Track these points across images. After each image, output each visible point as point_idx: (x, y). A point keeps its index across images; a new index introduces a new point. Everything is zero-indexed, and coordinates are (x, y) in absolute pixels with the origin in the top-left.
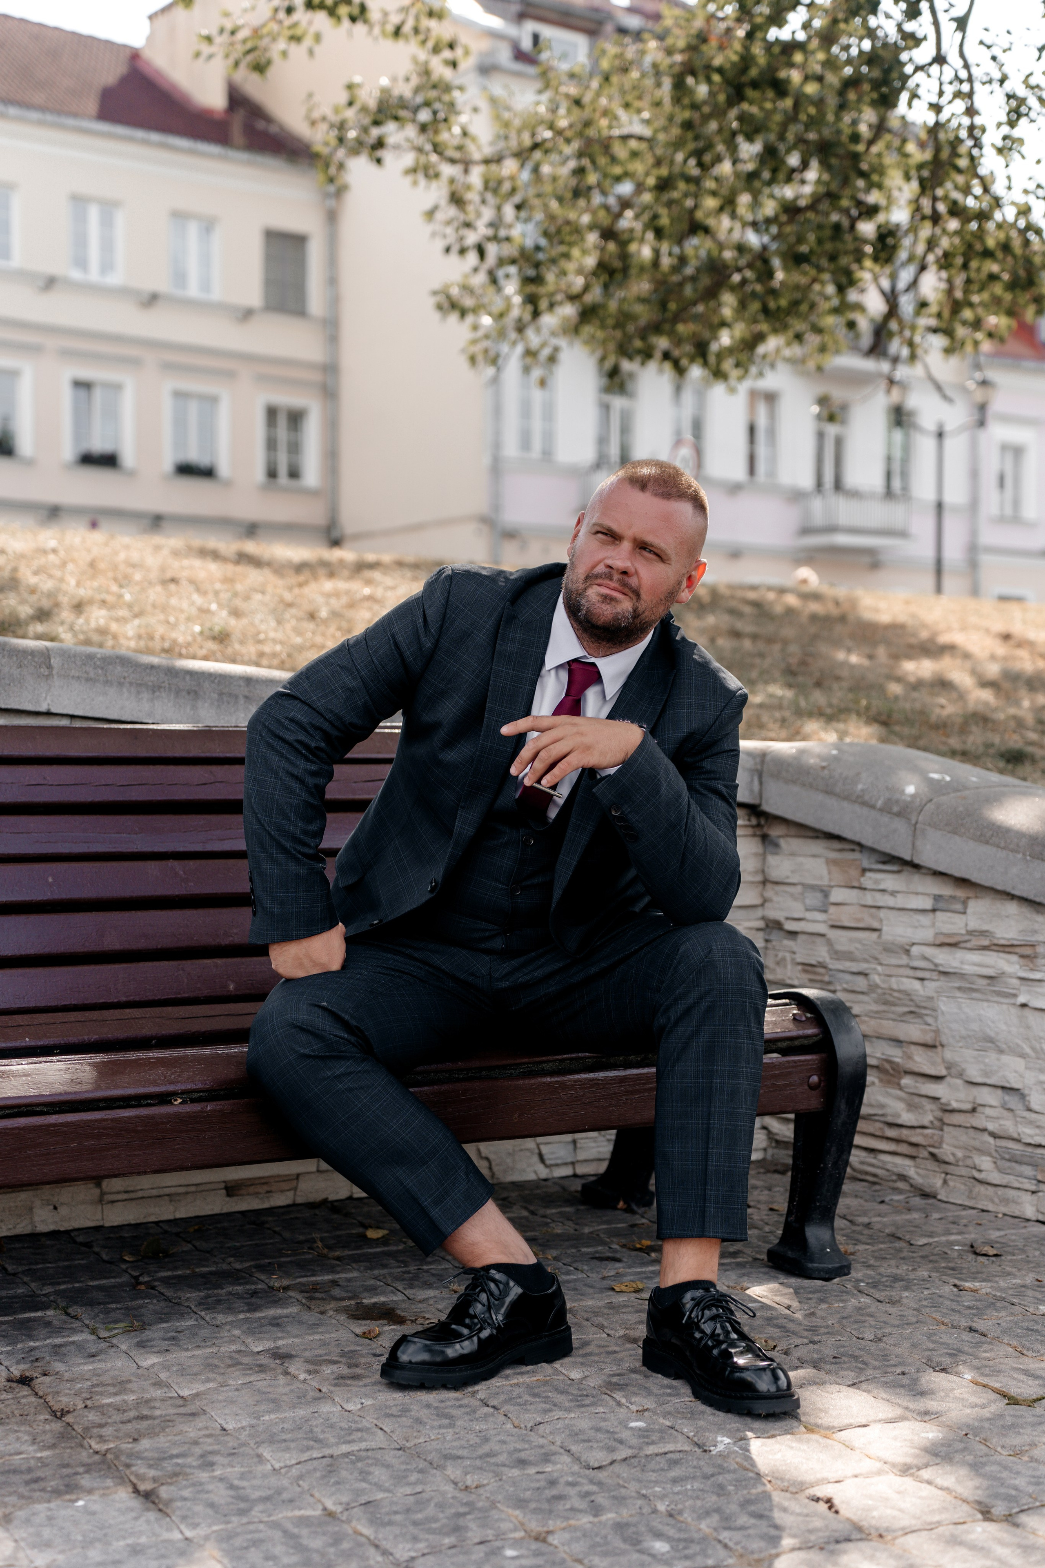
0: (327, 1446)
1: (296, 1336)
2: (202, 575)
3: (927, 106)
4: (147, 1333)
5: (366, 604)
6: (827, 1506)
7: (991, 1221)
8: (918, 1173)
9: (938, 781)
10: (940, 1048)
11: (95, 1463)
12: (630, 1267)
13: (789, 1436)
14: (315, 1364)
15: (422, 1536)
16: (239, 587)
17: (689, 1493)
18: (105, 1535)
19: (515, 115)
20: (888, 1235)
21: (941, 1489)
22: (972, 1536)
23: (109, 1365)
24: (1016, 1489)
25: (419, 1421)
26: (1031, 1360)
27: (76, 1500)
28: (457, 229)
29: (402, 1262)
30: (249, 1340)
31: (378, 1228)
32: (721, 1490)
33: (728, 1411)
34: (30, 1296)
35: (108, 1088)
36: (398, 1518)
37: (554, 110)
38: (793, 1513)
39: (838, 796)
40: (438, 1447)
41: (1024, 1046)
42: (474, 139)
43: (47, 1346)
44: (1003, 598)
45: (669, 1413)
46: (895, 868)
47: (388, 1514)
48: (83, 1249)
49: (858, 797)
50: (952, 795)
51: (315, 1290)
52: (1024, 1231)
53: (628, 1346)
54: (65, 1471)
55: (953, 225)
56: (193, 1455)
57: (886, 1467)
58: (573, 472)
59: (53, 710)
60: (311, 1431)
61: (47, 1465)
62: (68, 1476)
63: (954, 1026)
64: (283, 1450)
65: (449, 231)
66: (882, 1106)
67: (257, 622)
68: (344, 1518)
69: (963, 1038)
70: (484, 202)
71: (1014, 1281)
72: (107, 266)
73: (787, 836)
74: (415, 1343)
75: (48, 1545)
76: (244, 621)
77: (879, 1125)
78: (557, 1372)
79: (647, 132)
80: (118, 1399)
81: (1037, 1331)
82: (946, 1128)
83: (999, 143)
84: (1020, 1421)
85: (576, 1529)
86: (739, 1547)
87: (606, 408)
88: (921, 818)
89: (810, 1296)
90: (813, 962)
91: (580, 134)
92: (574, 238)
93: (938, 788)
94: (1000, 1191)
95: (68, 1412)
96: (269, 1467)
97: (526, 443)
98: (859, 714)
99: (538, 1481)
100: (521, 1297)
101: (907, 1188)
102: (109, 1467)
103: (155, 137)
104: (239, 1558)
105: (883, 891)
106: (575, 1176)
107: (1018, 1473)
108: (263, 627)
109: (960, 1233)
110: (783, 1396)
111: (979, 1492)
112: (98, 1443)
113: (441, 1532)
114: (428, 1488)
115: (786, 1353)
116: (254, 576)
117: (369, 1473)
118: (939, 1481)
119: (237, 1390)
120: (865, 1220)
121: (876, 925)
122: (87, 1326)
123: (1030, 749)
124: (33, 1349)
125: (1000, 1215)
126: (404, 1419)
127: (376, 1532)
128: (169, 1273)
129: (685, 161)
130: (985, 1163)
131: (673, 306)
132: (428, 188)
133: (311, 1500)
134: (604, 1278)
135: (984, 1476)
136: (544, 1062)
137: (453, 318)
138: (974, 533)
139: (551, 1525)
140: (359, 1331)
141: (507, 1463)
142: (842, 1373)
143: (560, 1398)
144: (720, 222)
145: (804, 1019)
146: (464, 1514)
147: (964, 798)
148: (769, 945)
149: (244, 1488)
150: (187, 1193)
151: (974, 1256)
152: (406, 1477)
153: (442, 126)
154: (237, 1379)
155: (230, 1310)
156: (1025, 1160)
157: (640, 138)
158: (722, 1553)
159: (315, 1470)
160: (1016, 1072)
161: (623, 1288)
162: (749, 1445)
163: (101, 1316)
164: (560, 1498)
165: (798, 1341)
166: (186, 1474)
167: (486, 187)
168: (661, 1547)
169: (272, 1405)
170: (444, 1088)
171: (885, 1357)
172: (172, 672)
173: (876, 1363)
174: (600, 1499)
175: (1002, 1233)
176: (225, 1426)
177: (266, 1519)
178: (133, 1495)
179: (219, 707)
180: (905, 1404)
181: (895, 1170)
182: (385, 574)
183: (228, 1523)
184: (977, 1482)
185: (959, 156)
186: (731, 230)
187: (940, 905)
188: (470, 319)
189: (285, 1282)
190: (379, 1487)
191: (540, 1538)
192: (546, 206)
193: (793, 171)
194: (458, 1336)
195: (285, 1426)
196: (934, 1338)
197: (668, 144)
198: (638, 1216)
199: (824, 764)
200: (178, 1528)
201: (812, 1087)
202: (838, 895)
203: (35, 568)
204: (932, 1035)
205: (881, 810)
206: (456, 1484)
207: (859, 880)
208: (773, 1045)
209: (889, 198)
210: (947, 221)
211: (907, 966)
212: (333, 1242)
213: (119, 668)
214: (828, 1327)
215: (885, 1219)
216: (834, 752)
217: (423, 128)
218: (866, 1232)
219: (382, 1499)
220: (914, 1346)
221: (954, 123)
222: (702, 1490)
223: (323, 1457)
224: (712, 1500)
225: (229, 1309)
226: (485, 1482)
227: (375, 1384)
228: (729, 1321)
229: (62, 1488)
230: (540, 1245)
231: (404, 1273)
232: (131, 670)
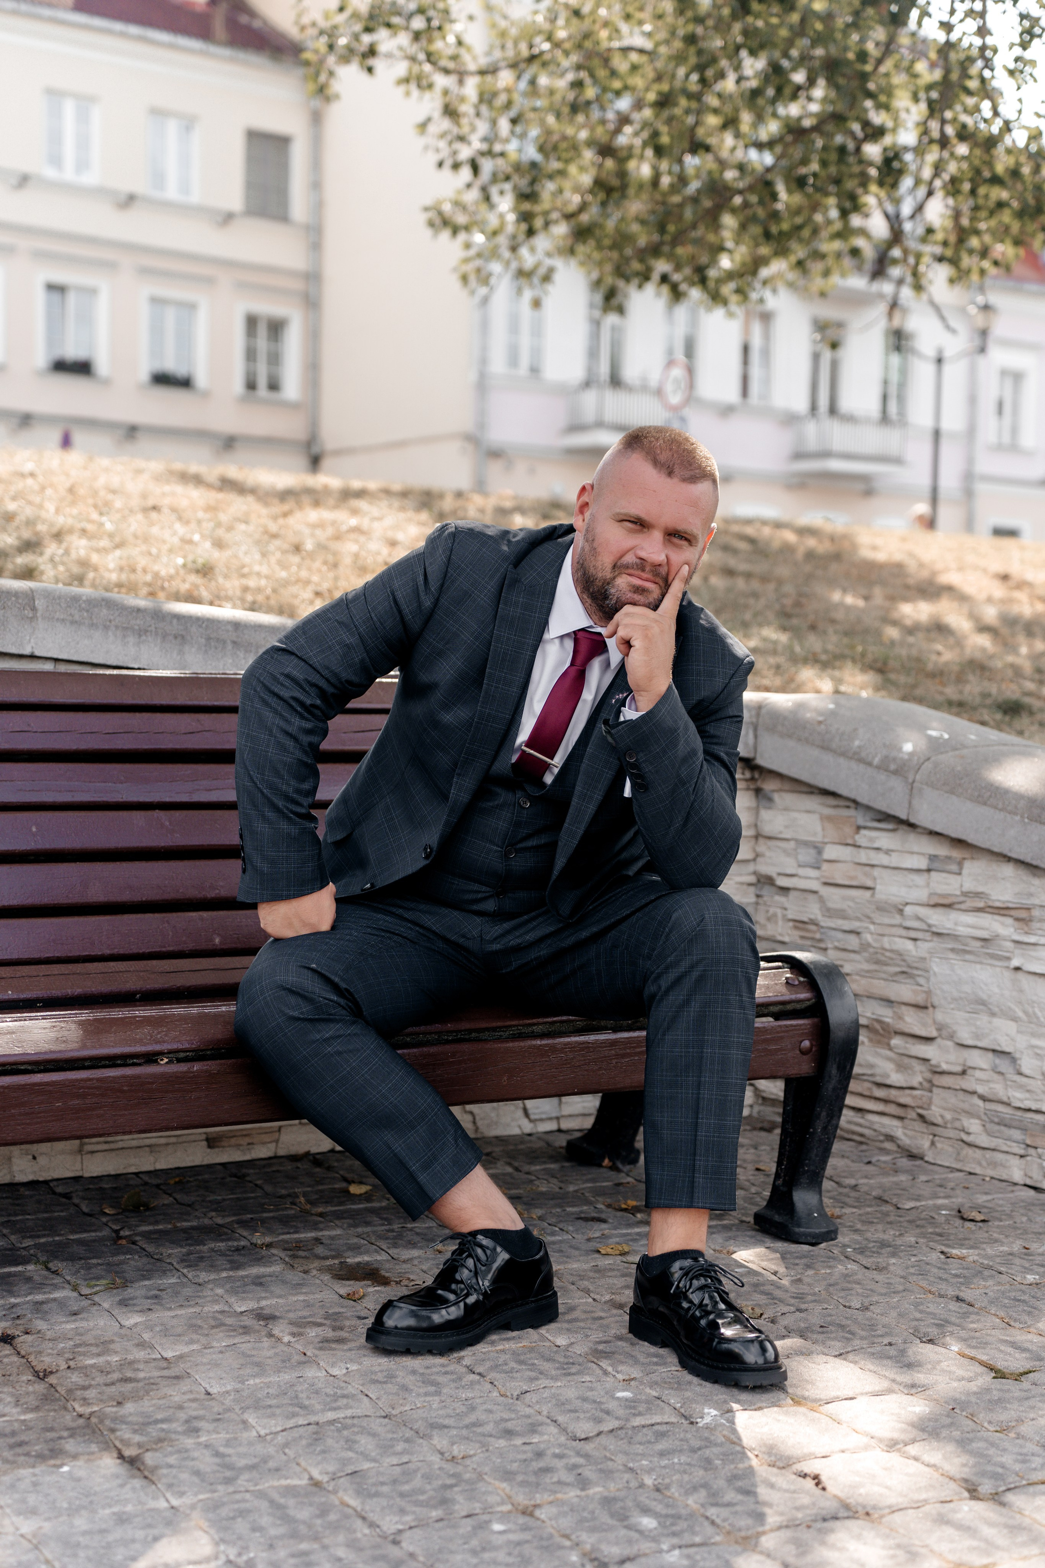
0: (314, 1413)
1: (280, 1297)
2: (184, 503)
3: (938, 25)
4: (129, 1290)
5: (352, 536)
6: (814, 1482)
7: (978, 1185)
8: (905, 1134)
9: (937, 739)
10: (931, 1009)
11: (79, 1427)
12: (615, 1228)
13: (776, 1409)
14: (300, 1326)
15: (409, 1508)
16: (223, 517)
17: (677, 1467)
18: (91, 1502)
19: (512, 24)
20: (875, 1198)
21: (928, 1465)
22: (959, 1516)
23: (91, 1324)
24: (1003, 1466)
25: (405, 1388)
26: (1018, 1332)
27: (61, 1466)
28: (450, 143)
29: (385, 1219)
30: (232, 1300)
31: (361, 1183)
32: (707, 1464)
33: (715, 1382)
34: (10, 1250)
35: (94, 1047)
36: (385, 1489)
37: (553, 20)
38: (779, 1489)
39: (834, 751)
40: (424, 1415)
41: (1017, 1010)
42: (469, 49)
43: (28, 1302)
44: (1000, 532)
45: (656, 1383)
46: (890, 826)
47: (374, 1485)
48: (63, 1200)
49: (855, 753)
50: (951, 754)
51: (298, 1248)
52: (1011, 1195)
53: (615, 1311)
54: (50, 1435)
55: (962, 149)
56: (177, 1420)
57: (873, 1442)
58: (561, 390)
59: (37, 653)
60: (297, 1397)
61: (31, 1429)
62: (52, 1440)
63: (946, 987)
64: (269, 1417)
65: (442, 144)
66: (872, 1066)
67: (241, 554)
68: (330, 1488)
69: (955, 999)
70: (478, 115)
71: (1001, 1249)
72: (82, 165)
73: (781, 790)
74: (400, 1308)
75: (33, 1512)
76: (228, 553)
77: (867, 1085)
78: (543, 1338)
79: (648, 45)
80: (101, 1360)
81: (1024, 1301)
82: (935, 1090)
83: (1012, 65)
84: (1007, 1395)
85: (563, 1503)
86: (726, 1524)
87: (596, 324)
88: (918, 777)
89: (797, 1261)
90: (805, 919)
91: (579, 46)
92: (571, 154)
93: (936, 745)
94: (989, 1154)
95: (51, 1373)
96: (254, 1434)
97: (513, 360)
98: (854, 661)
99: (525, 1452)
100: (508, 1263)
101: (895, 1148)
102: (94, 1432)
103: (134, 30)
104: (226, 1529)
105: (878, 849)
106: (560, 1131)
107: (1005, 1450)
108: (247, 560)
109: (947, 1197)
110: (771, 1369)
111: (967, 1470)
112: (81, 1406)
113: (426, 1504)
114: (414, 1458)
115: (773, 1321)
116: (238, 505)
117: (355, 1442)
118: (926, 1458)
119: (221, 1352)
120: (852, 1182)
121: (869, 883)
122: (69, 1283)
123: (1027, 700)
124: (14, 1306)
125: (988, 1179)
126: (390, 1386)
127: (363, 1503)
128: (151, 1228)
129: (687, 76)
130: (974, 1125)
131: (671, 228)
132: (421, 99)
133: (298, 1469)
134: (589, 1240)
135: (971, 1453)
136: (534, 1024)
137: (445, 235)
138: (970, 460)
139: (539, 1498)
140: (343, 1291)
141: (494, 1433)
142: (829, 1343)
143: (547, 1366)
144: (722, 141)
145: (797, 983)
146: (451, 1486)
147: (962, 757)
148: (760, 901)
149: (229, 1456)
150: (167, 1144)
151: (961, 1221)
152: (392, 1446)
153: (436, 34)
154: (221, 1340)
155: (213, 1268)
156: (1015, 1124)
157: (641, 51)
158: (709, 1530)
159: (301, 1437)
160: (1007, 1035)
161: (609, 1251)
162: (734, 1417)
163: (83, 1272)
164: (547, 1470)
165: (785, 1309)
166: (171, 1440)
167: (481, 100)
168: (648, 1523)
169: (256, 1369)
170: (433, 1050)
171: (872, 1327)
172: (159, 615)
173: (863, 1333)
174: (588, 1472)
175: (989, 1197)
176: (210, 1390)
177: (252, 1488)
178: (119, 1461)
179: (206, 652)
180: (892, 1376)
181: (883, 1130)
182: (371, 503)
183: (215, 1491)
184: (964, 1459)
185: (970, 77)
186: (733, 149)
187: (936, 865)
188: (462, 236)
189: (268, 1239)
190: (366, 1457)
191: (528, 1512)
192: (542, 123)
193: (799, 88)
194: (444, 1302)
195: (270, 1391)
196: (921, 1307)
197: (670, 58)
198: (623, 1175)
199: (821, 719)
200: (164, 1496)
201: (803, 1052)
202: (831, 852)
203: (12, 493)
204: (924, 996)
205: (878, 768)
206: (442, 1454)
207: (853, 838)
208: (763, 1009)
209: (896, 119)
210: (954, 146)
211: (900, 926)
212: (316, 1196)
213: (105, 611)
214: (814, 1294)
215: (872, 1181)
216: (831, 706)
217: (417, 36)
218: (853, 1194)
219: (368, 1469)
220: (900, 1315)
221: (965, 43)
222: (689, 1464)
223: (309, 1424)
224: (699, 1474)
225: (212, 1266)
226: (472, 1452)
227: (359, 1348)
228: (718, 1291)
229: (47, 1452)
230: (525, 1204)
231: (388, 1231)
232: (117, 613)
